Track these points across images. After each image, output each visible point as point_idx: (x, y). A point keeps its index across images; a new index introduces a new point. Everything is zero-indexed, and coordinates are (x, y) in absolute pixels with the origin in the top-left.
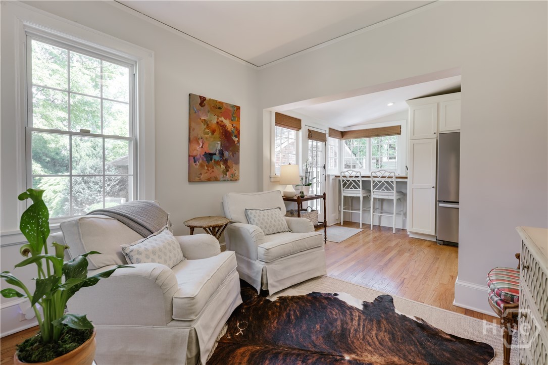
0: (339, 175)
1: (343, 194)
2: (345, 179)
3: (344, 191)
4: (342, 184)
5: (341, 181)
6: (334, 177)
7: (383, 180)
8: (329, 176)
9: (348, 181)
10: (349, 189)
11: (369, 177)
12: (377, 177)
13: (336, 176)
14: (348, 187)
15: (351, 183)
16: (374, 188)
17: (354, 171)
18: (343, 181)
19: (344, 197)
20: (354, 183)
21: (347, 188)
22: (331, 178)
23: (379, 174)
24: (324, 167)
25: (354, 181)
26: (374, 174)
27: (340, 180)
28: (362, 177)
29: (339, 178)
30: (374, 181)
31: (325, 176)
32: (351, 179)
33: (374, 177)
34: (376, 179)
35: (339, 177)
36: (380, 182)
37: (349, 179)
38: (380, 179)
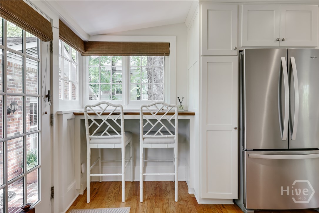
0: (82, 110)
1: (90, 146)
2: (92, 118)
3: (92, 141)
4: (87, 128)
5: (86, 122)
6: (71, 116)
7: (159, 118)
8: (59, 115)
9: (99, 121)
10: (101, 136)
11: (138, 114)
12: (149, 114)
13: (75, 114)
14: (99, 133)
15: (105, 126)
16: (144, 132)
17: (112, 105)
18: (90, 121)
19: (92, 150)
20: (110, 126)
21: (96, 134)
22: (65, 118)
23: (152, 109)
24: (48, 96)
25: (110, 121)
26: (145, 110)
27: (83, 121)
28: (125, 114)
29: (82, 117)
30: (145, 121)
31: (52, 116)
32: (105, 118)
33: (145, 114)
34: (148, 117)
35: (82, 114)
36: (154, 121)
37: (100, 117)
38: (154, 117)
